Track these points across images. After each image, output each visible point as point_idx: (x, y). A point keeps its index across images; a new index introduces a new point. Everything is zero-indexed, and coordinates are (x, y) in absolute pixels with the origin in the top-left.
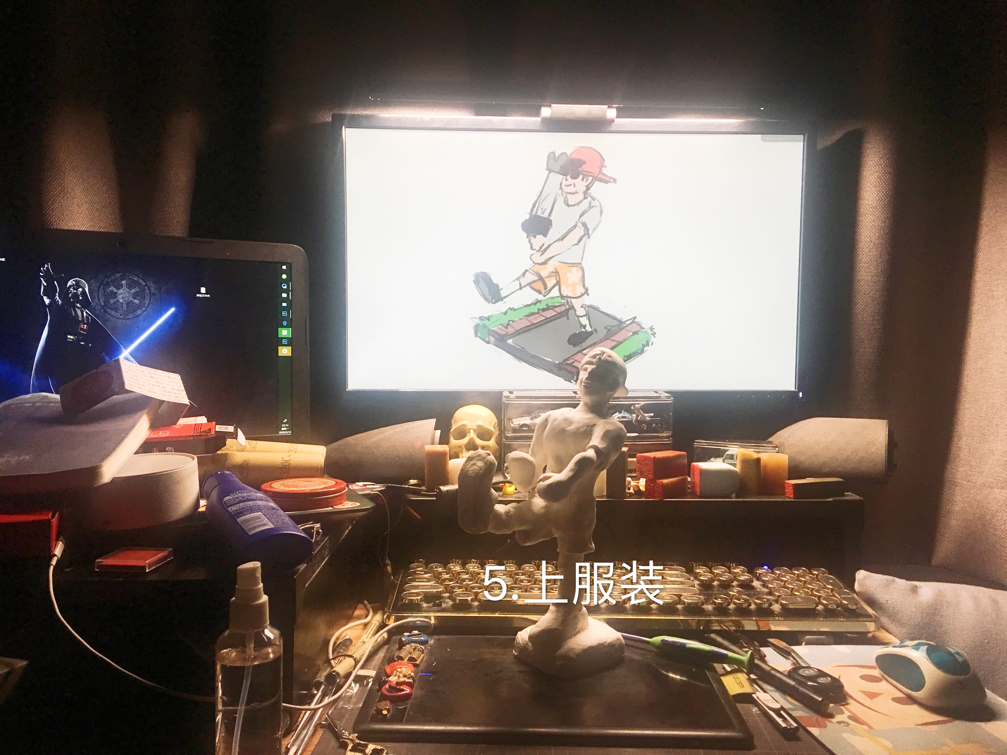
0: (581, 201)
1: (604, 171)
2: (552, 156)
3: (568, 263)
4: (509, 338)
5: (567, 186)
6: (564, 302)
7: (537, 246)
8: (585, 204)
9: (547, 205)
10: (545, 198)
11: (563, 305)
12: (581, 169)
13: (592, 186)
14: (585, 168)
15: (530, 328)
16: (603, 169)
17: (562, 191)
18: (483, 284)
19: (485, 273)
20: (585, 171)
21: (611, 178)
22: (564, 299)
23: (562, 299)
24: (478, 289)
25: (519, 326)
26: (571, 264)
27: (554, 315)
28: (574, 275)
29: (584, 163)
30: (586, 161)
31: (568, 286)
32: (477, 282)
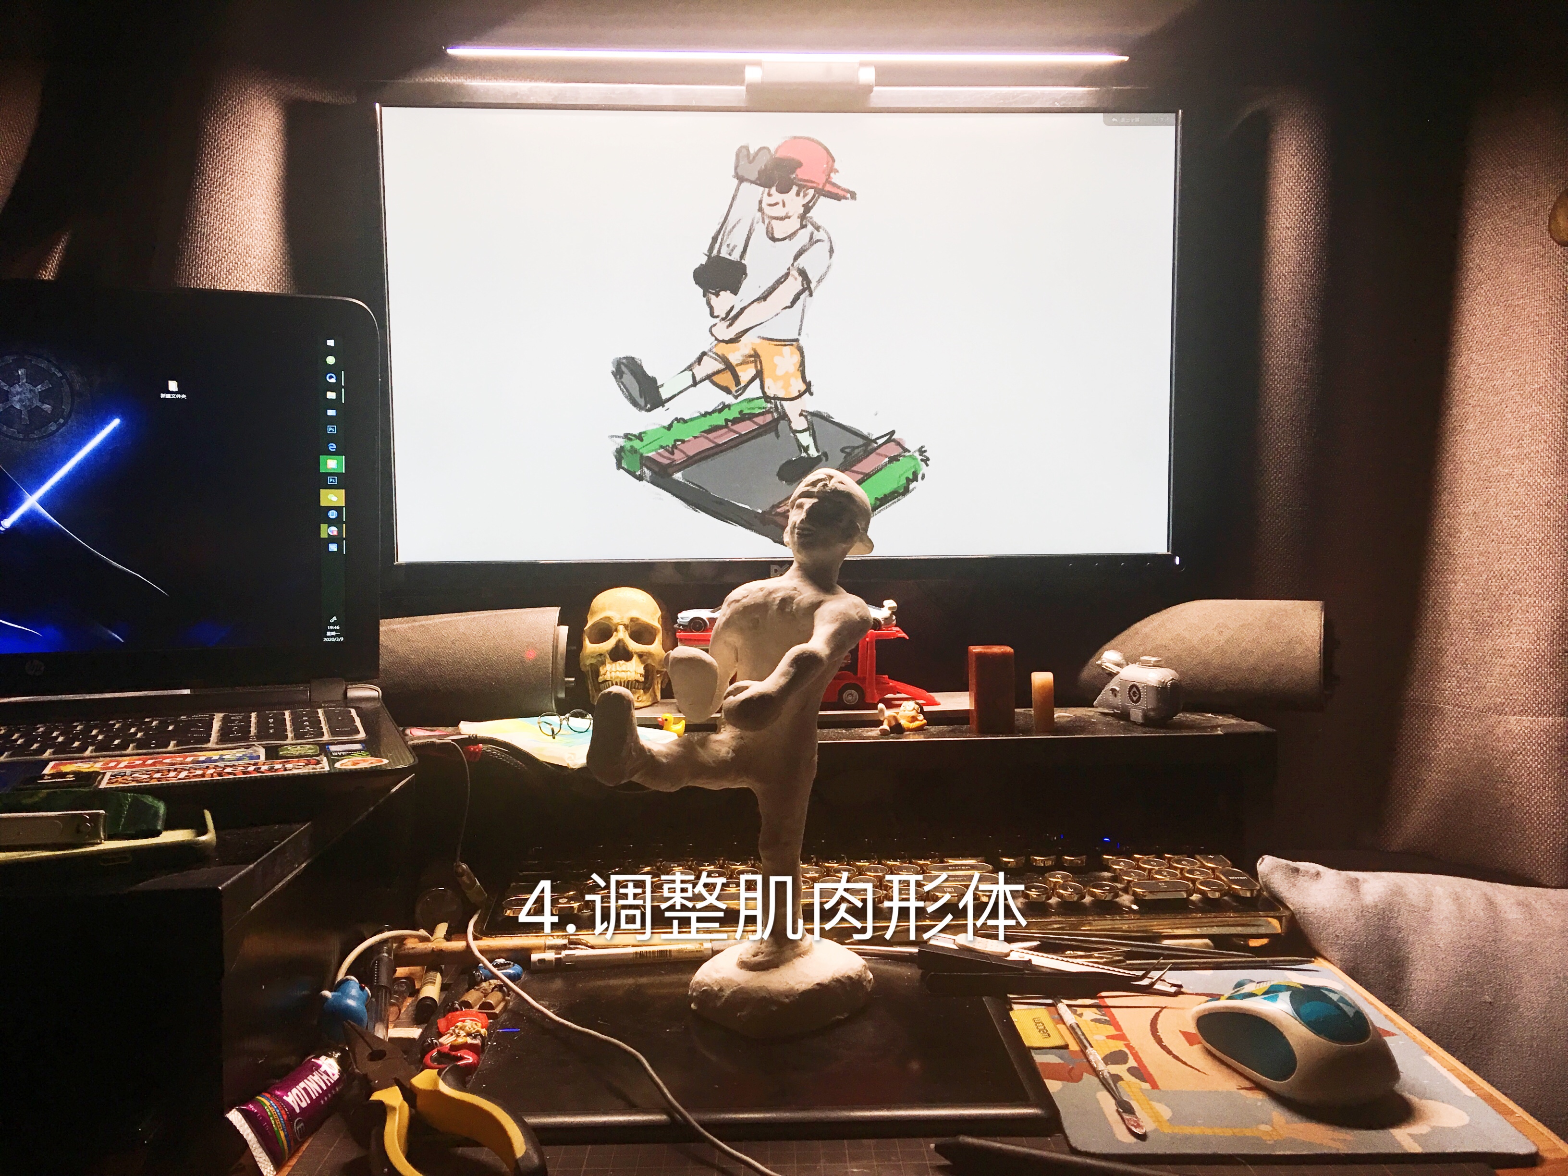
0: (794, 234)
1: (835, 178)
2: (743, 155)
3: (777, 340)
4: (677, 471)
5: (770, 205)
6: (771, 408)
7: (720, 311)
8: (803, 237)
9: (737, 239)
10: (734, 227)
12: (794, 176)
13: (814, 204)
14: (800, 173)
15: (712, 452)
16: (832, 175)
17: (763, 213)
18: (628, 378)
19: (633, 358)
20: (801, 180)
21: (848, 191)
22: (771, 403)
23: (767, 402)
24: (620, 387)
25: (692, 450)
26: (780, 340)
27: (754, 430)
28: (787, 359)
29: (800, 165)
30: (802, 161)
31: (776, 379)
32: (618, 374)
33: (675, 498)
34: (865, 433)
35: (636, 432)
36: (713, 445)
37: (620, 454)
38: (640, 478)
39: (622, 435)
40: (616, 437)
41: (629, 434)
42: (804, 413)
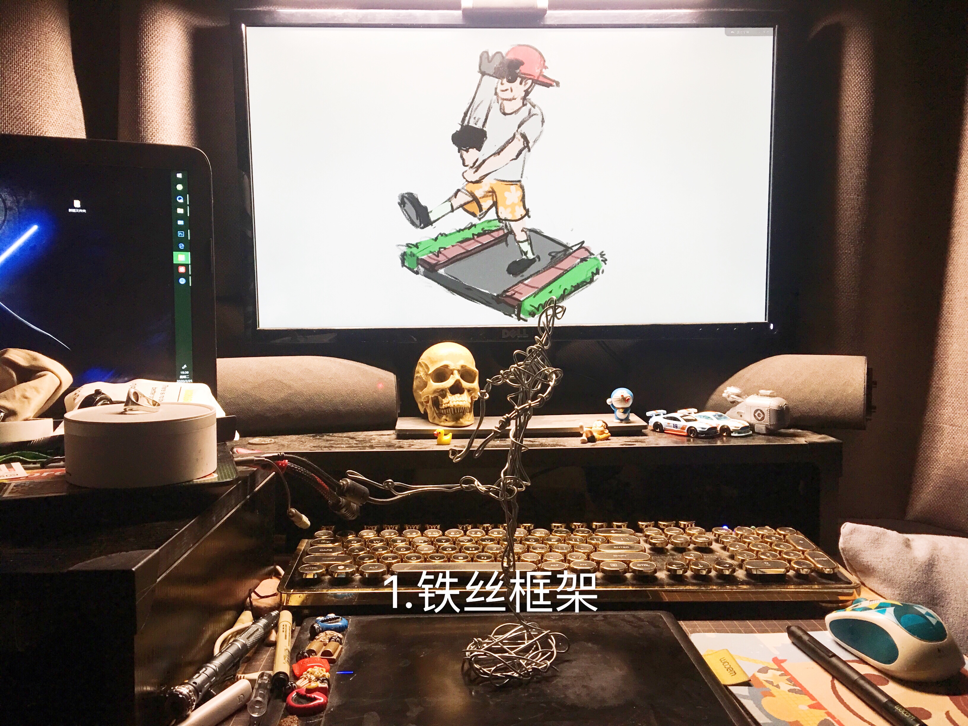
0: (520, 109)
1: (546, 73)
2: (484, 57)
3: (506, 181)
4: (441, 268)
5: (503, 91)
6: (503, 226)
7: (469, 162)
8: (524, 113)
9: (480, 114)
10: (478, 106)
11: (501, 229)
12: (518, 71)
13: (532, 90)
14: (523, 69)
15: (464, 255)
16: (544, 70)
17: (498, 96)
18: (409, 206)
19: (412, 194)
20: (522, 74)
21: (554, 81)
22: (502, 222)
23: (500, 222)
24: (403, 213)
25: (451, 254)
26: (509, 181)
27: (491, 241)
28: (514, 194)
29: (522, 63)
30: (524, 61)
31: (506, 207)
32: (402, 204)
33: (439, 286)
34: (565, 242)
35: (414, 243)
36: (465, 251)
37: (403, 257)
38: (417, 273)
39: (405, 244)
40: (401, 245)
41: (410, 244)
42: (525, 230)
